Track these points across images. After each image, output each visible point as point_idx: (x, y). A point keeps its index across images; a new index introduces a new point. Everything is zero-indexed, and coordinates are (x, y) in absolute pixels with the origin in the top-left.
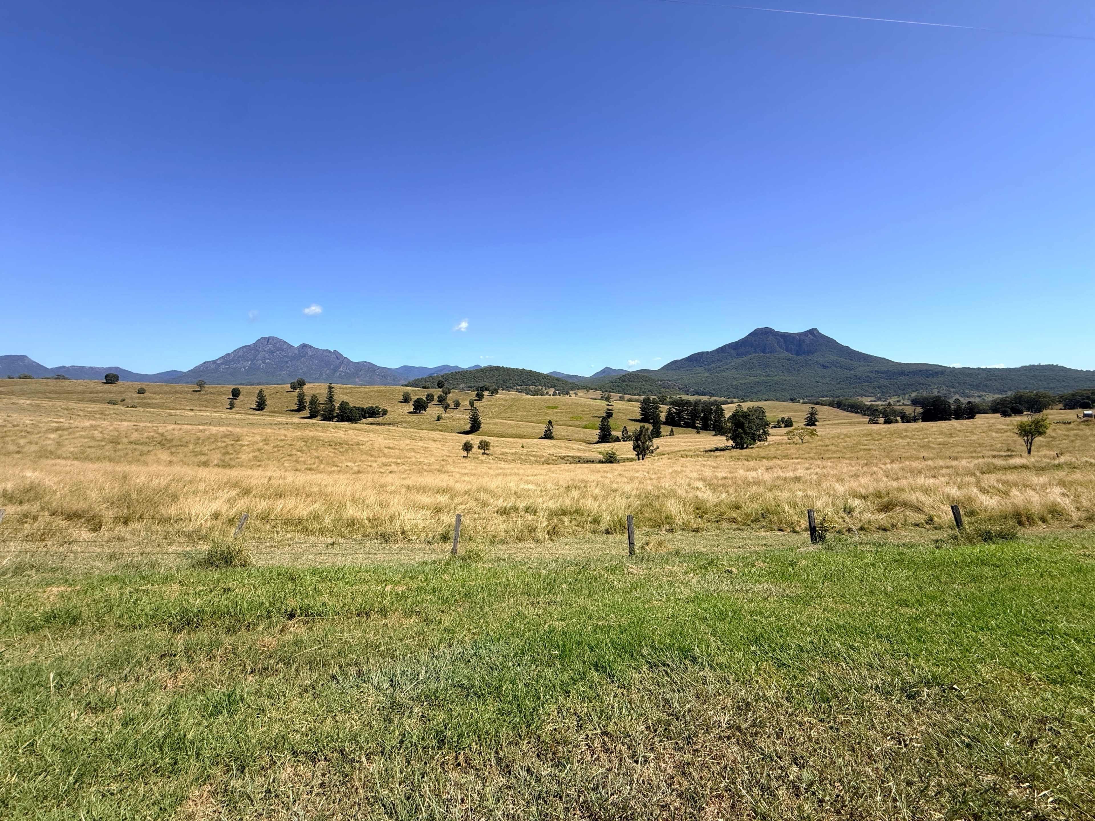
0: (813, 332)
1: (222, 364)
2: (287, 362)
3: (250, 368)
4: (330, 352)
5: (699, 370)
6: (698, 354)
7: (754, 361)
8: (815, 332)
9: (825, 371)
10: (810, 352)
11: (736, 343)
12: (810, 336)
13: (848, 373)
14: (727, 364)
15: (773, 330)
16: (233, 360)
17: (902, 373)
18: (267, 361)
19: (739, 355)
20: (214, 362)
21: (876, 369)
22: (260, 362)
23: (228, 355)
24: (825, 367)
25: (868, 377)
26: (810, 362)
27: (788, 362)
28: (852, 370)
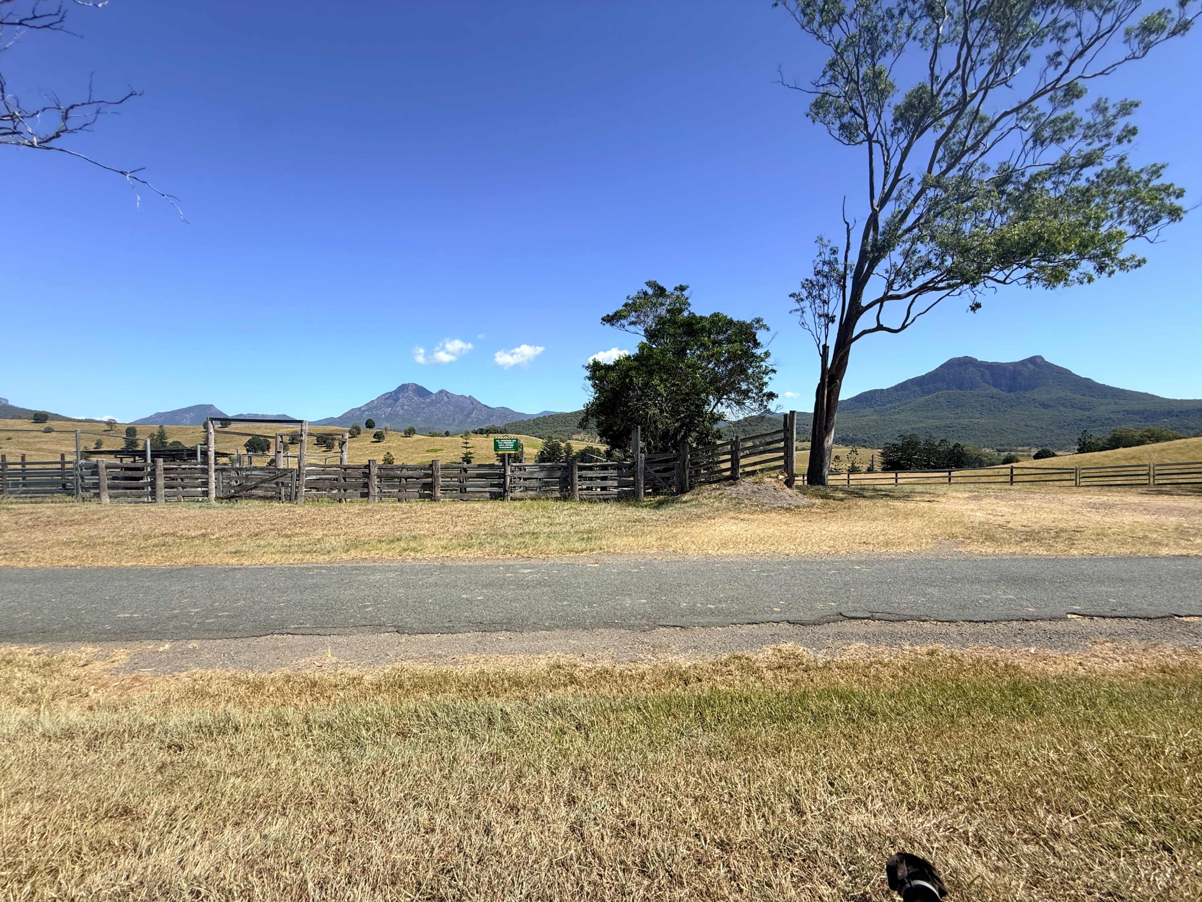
0: (1035, 361)
1: (366, 410)
2: (424, 408)
3: (390, 414)
4: (465, 397)
5: (867, 411)
6: (870, 392)
7: (942, 400)
8: (1039, 361)
9: (1046, 411)
10: (1026, 388)
11: (922, 378)
12: (1031, 366)
13: (1079, 414)
14: (906, 404)
15: (976, 360)
16: (376, 407)
17: (1169, 413)
18: (405, 407)
19: (925, 393)
20: (360, 409)
21: (1126, 408)
22: (399, 408)
23: (372, 401)
24: (1045, 406)
25: (1110, 418)
26: (1023, 400)
27: (991, 401)
28: (1089, 410)
